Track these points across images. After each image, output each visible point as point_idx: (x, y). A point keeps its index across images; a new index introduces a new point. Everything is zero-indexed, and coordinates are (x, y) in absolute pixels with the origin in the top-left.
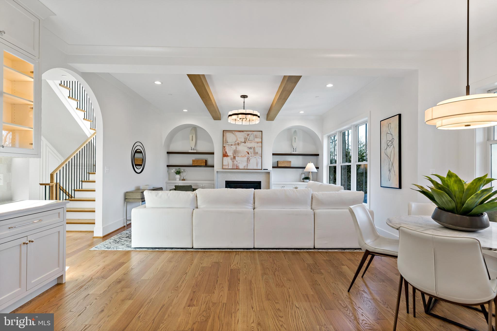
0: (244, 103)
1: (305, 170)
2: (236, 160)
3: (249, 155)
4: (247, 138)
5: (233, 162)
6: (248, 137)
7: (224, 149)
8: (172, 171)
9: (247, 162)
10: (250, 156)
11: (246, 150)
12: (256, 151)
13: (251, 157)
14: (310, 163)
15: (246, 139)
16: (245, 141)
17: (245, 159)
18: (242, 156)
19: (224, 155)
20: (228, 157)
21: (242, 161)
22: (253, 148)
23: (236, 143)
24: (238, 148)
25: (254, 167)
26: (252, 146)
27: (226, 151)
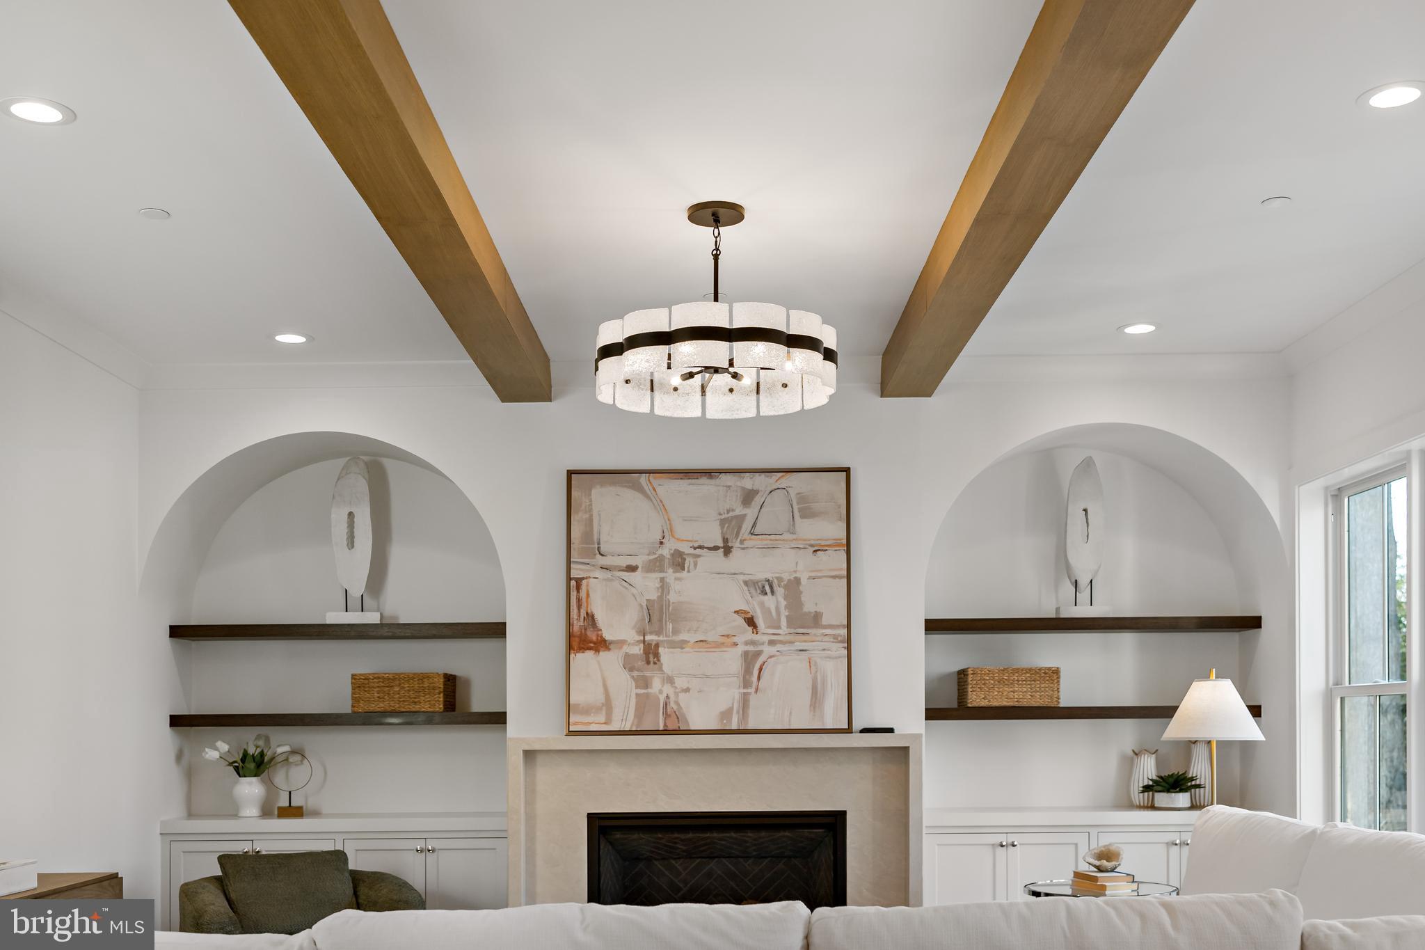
0: (716, 258)
1: (1175, 729)
2: (661, 669)
3: (756, 638)
4: (745, 515)
5: (644, 683)
6: (751, 513)
7: (579, 600)
8: (207, 756)
9: (746, 684)
10: (766, 639)
11: (738, 599)
12: (809, 607)
13: (768, 650)
14: (1206, 677)
15: (731, 524)
16: (725, 541)
17: (732, 661)
18: (708, 645)
19: (577, 639)
20: (603, 654)
21: (707, 677)
22: (782, 584)
23: (665, 555)
24: (675, 586)
25: (790, 713)
26: (777, 575)
27: (587, 613)
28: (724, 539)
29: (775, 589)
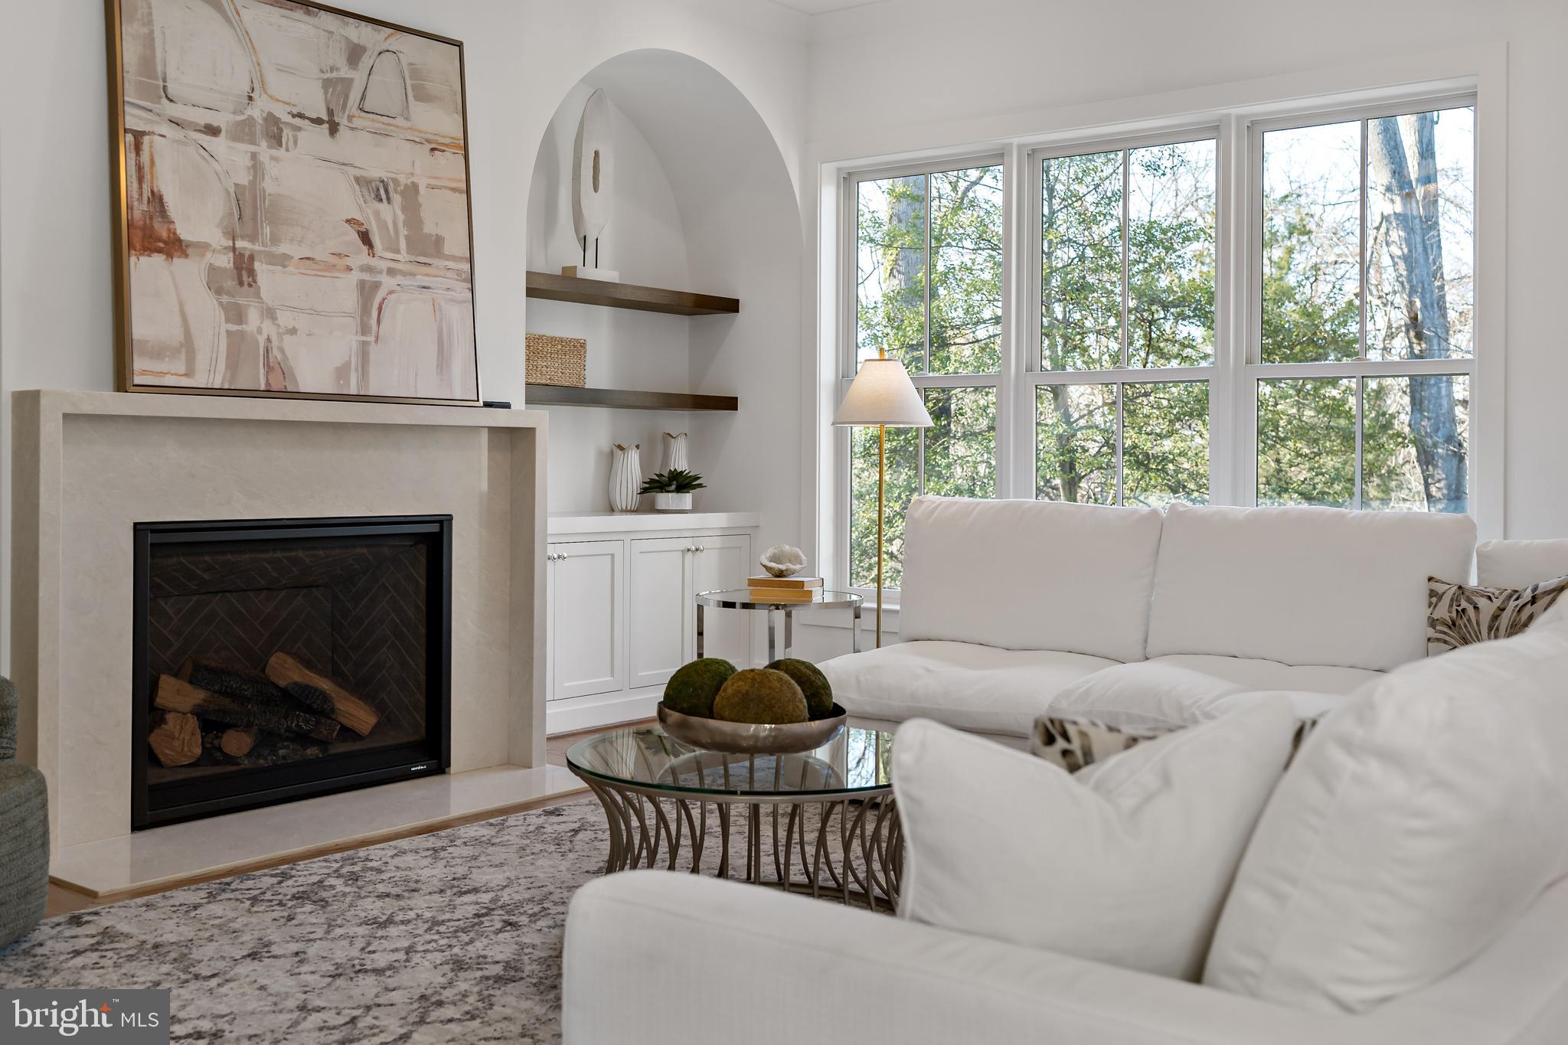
2: (258, 295)
3: (373, 262)
4: (351, 81)
5: (236, 314)
7: (140, 169)
9: (364, 329)
10: (384, 265)
11: (349, 203)
12: (429, 228)
13: (388, 282)
15: (337, 90)
16: (330, 112)
17: (344, 292)
18: (317, 267)
19: (139, 233)
20: (178, 262)
21: (318, 313)
22: (399, 188)
23: (256, 118)
24: (271, 169)
25: (416, 375)
26: (393, 175)
27: (152, 192)
28: (328, 109)
29: (391, 194)
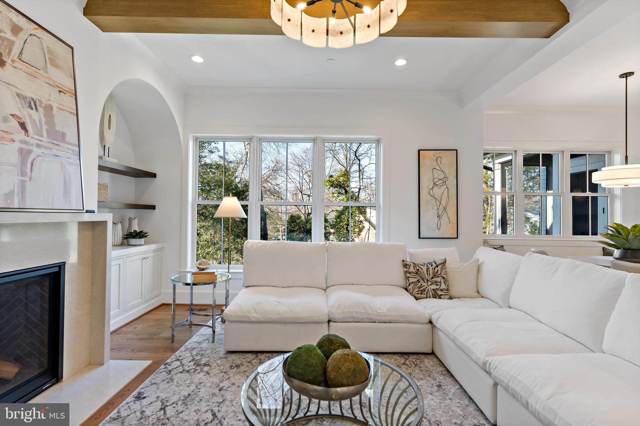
3: (28, 139)
6: (18, 43)
9: (23, 174)
10: (34, 142)
11: (13, 105)
12: (58, 128)
13: (37, 151)
17: (10, 152)
22: (42, 105)
26: (39, 98)
29: (38, 107)
